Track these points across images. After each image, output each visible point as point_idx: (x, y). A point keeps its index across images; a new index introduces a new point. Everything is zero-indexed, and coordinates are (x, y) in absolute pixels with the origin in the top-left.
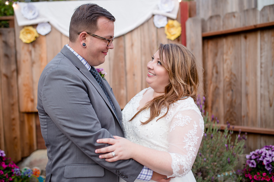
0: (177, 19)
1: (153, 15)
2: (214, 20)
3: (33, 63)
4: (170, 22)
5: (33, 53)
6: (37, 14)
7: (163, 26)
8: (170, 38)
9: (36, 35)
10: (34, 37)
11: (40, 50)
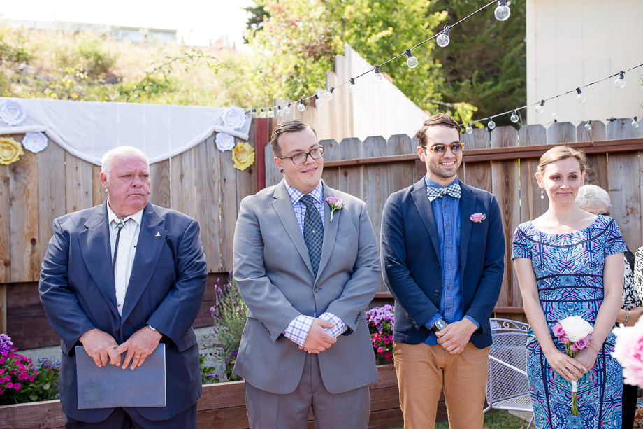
0: (249, 141)
1: (215, 133)
3: (12, 199)
4: (240, 144)
5: (12, 181)
6: (24, 117)
7: (230, 149)
8: (238, 168)
9: (21, 152)
10: (17, 156)
11: (25, 178)
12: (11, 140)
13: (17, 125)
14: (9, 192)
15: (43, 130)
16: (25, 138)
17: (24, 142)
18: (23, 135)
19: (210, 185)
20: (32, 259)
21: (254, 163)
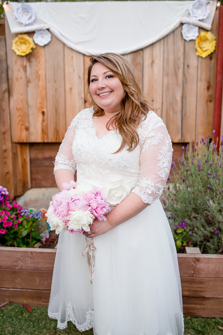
0: (211, 30)
1: (182, 24)
3: (29, 81)
4: (203, 33)
5: (28, 68)
6: (33, 18)
7: (193, 38)
8: (201, 55)
9: (32, 45)
10: (30, 48)
11: (37, 66)
12: (26, 37)
13: (29, 25)
14: (26, 77)
15: (47, 27)
16: (35, 35)
17: (34, 38)
18: (34, 32)
19: (175, 70)
20: (42, 126)
21: (215, 51)
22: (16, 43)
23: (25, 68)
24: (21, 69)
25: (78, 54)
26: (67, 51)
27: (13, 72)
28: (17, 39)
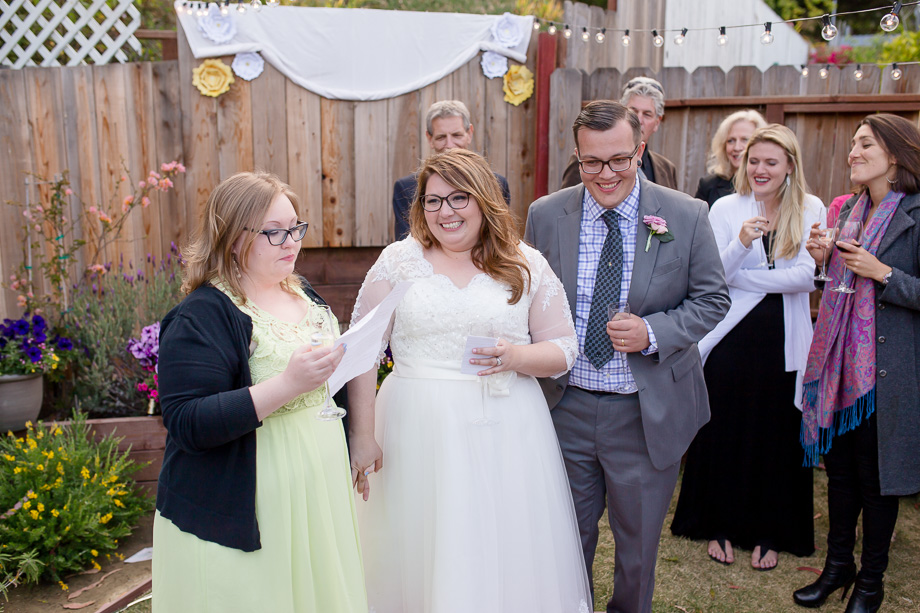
0: (526, 64)
2: (605, 78)
3: (222, 141)
4: (514, 68)
5: (220, 118)
6: (233, 31)
7: (500, 75)
8: (511, 102)
9: (230, 79)
10: (227, 84)
11: (236, 114)
12: (218, 63)
13: (225, 43)
14: (217, 133)
15: (258, 49)
16: (236, 60)
17: (234, 66)
18: (233, 56)
21: (533, 95)
22: (201, 73)
23: (214, 117)
24: (208, 120)
25: (310, 95)
26: (290, 88)
27: (191, 124)
28: (202, 66)
